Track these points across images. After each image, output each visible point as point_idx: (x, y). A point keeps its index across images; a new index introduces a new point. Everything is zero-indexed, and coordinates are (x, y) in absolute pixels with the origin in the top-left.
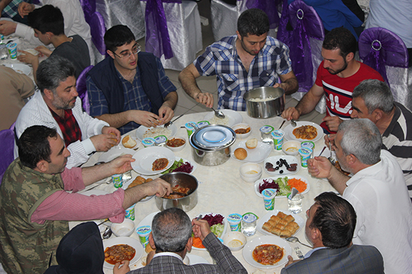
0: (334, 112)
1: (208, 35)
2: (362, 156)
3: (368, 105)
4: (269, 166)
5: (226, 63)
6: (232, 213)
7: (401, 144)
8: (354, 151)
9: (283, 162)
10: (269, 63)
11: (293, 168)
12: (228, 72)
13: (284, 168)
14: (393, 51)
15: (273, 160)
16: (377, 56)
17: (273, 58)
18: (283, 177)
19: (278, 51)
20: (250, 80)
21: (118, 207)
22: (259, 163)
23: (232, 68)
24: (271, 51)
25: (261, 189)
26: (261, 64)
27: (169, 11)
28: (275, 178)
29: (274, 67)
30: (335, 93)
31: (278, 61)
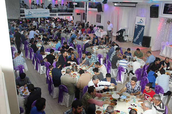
0: (146, 99)
1: (128, 79)
2: (149, 107)
3: (155, 99)
4: (131, 105)
5: (129, 86)
6: (122, 111)
7: (161, 109)
8: (147, 106)
9: (134, 105)
10: (137, 89)
11: (136, 106)
12: (129, 88)
13: (134, 106)
14: (161, 90)
15: (132, 104)
16: (158, 90)
17: (138, 88)
18: (133, 107)
19: (139, 87)
20: (132, 91)
21: (101, 104)
22: (130, 104)
23: (130, 88)
24: (137, 87)
25: (129, 108)
26: (135, 89)
27: (122, 73)
28: (132, 107)
29: (137, 90)
30: (146, 95)
31: (138, 89)
